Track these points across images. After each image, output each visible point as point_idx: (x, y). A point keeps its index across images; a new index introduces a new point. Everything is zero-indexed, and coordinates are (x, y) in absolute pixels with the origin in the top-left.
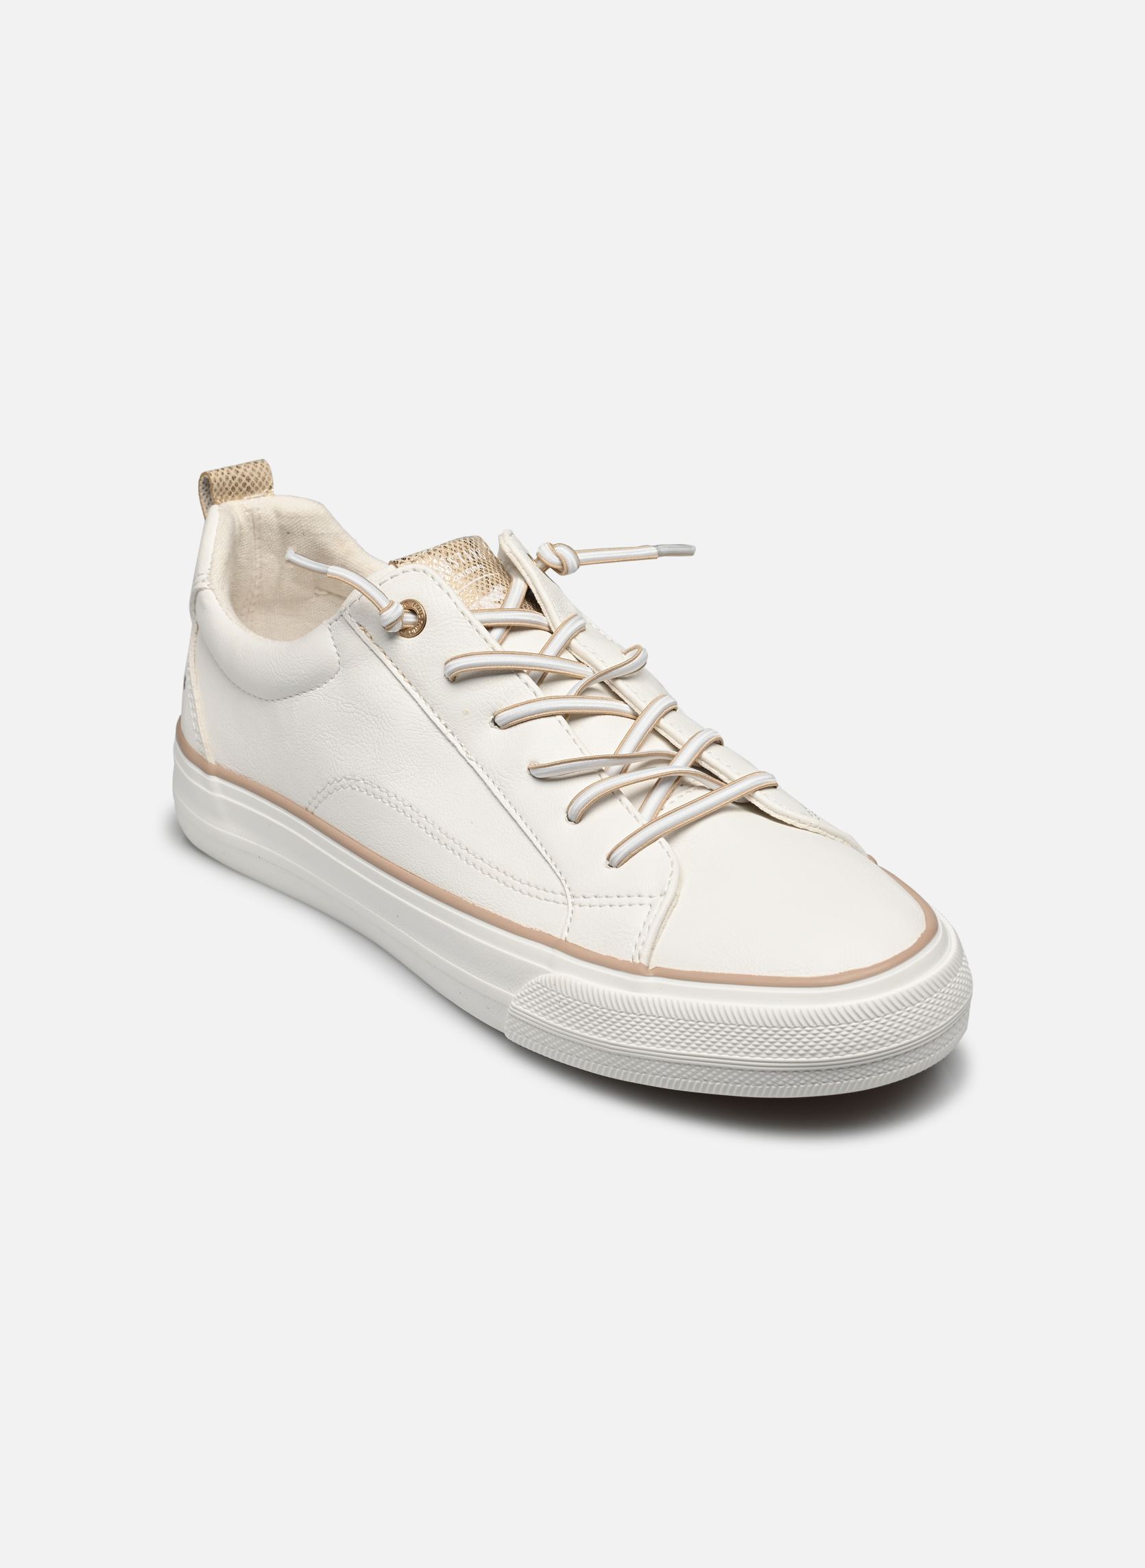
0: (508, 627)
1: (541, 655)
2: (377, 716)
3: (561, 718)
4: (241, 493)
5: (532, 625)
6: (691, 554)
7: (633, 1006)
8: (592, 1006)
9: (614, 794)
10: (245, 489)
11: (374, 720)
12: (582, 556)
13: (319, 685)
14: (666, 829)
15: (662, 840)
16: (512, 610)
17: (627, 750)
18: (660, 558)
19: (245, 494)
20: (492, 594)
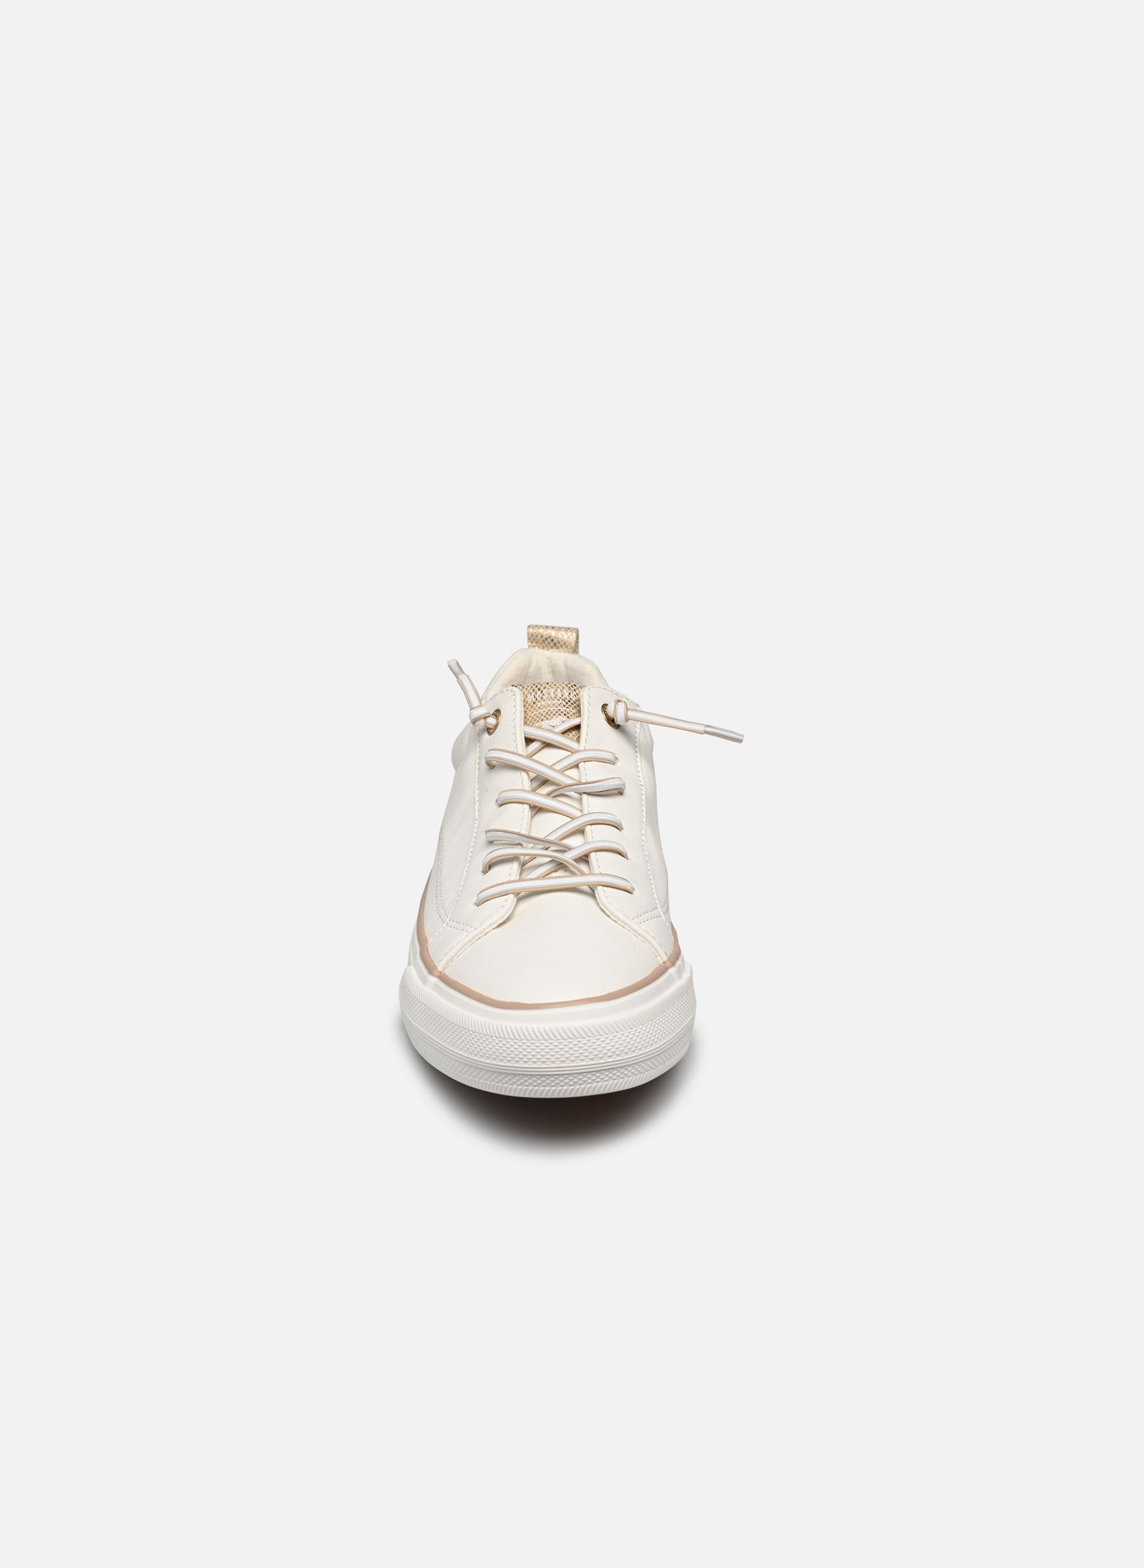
0: (544, 743)
1: (551, 767)
3: (527, 807)
4: (549, 646)
5: (566, 748)
6: (740, 741)
10: (552, 644)
12: (631, 714)
15: (511, 895)
16: (556, 733)
17: (552, 838)
18: (705, 735)
19: (552, 647)
20: (552, 720)
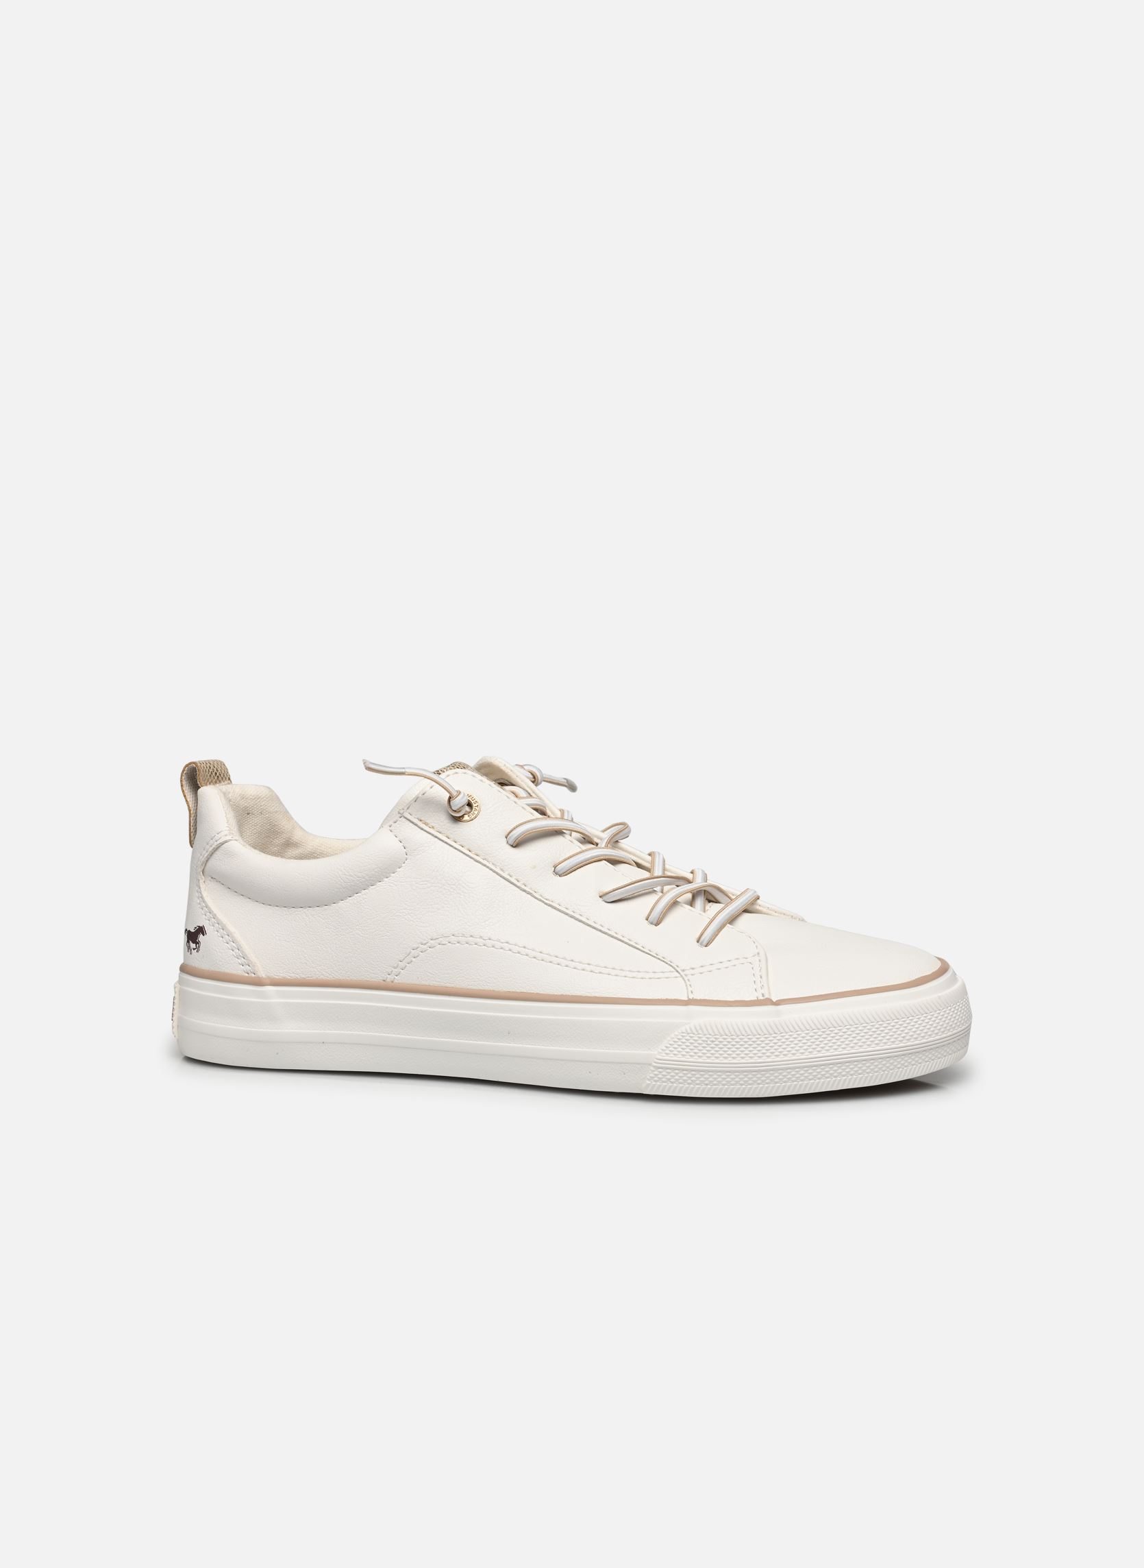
2: (454, 885)
7: (770, 1029)
8: (738, 1036)
9: (674, 904)
11: (452, 888)
13: (388, 875)
14: (727, 917)
15: (728, 925)
